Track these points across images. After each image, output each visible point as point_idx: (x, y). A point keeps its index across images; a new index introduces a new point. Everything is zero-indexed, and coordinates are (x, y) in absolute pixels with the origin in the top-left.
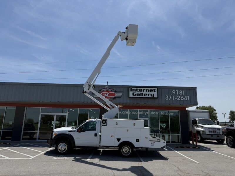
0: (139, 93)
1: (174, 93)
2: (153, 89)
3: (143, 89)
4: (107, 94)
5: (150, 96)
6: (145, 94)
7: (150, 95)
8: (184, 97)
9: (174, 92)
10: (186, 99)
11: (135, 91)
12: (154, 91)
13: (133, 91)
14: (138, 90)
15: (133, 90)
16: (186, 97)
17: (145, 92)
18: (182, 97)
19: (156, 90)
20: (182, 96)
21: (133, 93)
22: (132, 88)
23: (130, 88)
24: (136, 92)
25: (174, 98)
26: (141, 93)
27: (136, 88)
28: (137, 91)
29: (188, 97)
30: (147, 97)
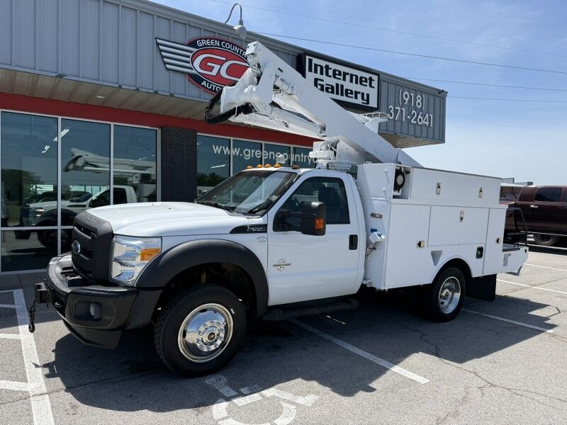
0: (333, 82)
1: (407, 100)
2: (367, 75)
3: (343, 69)
4: (221, 63)
5: (359, 101)
6: (347, 90)
7: (359, 96)
8: (424, 116)
9: (406, 96)
10: (427, 123)
11: (322, 73)
12: (371, 86)
13: (316, 72)
14: (331, 73)
15: (316, 66)
16: (427, 116)
17: (348, 85)
18: (420, 117)
19: (375, 84)
20: (421, 113)
21: (316, 80)
22: (315, 61)
23: (307, 57)
24: (324, 77)
25: (406, 117)
26: (337, 85)
27: (323, 63)
28: (327, 75)
29: (431, 116)
30: (353, 101)
